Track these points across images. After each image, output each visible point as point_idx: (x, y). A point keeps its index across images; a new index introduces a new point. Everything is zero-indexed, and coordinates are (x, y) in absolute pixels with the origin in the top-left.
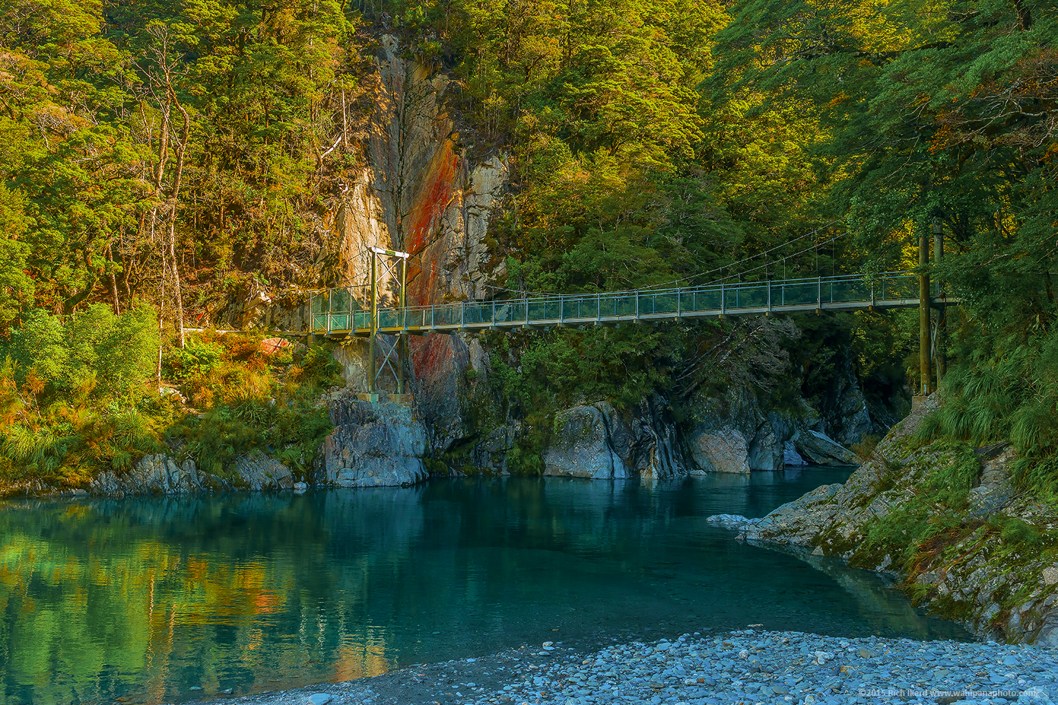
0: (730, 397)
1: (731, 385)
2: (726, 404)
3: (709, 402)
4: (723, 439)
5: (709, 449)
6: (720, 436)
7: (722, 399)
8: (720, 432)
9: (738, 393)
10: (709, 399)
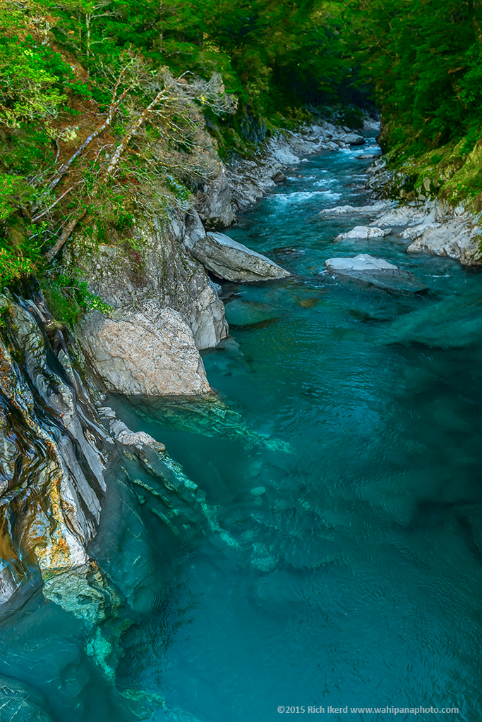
0: (142, 242)
1: (137, 216)
2: (137, 258)
3: (104, 254)
4: (148, 329)
5: (124, 352)
6: (141, 324)
7: (127, 247)
8: (139, 316)
9: (154, 231)
10: (102, 248)
